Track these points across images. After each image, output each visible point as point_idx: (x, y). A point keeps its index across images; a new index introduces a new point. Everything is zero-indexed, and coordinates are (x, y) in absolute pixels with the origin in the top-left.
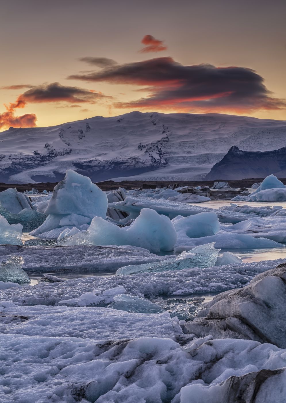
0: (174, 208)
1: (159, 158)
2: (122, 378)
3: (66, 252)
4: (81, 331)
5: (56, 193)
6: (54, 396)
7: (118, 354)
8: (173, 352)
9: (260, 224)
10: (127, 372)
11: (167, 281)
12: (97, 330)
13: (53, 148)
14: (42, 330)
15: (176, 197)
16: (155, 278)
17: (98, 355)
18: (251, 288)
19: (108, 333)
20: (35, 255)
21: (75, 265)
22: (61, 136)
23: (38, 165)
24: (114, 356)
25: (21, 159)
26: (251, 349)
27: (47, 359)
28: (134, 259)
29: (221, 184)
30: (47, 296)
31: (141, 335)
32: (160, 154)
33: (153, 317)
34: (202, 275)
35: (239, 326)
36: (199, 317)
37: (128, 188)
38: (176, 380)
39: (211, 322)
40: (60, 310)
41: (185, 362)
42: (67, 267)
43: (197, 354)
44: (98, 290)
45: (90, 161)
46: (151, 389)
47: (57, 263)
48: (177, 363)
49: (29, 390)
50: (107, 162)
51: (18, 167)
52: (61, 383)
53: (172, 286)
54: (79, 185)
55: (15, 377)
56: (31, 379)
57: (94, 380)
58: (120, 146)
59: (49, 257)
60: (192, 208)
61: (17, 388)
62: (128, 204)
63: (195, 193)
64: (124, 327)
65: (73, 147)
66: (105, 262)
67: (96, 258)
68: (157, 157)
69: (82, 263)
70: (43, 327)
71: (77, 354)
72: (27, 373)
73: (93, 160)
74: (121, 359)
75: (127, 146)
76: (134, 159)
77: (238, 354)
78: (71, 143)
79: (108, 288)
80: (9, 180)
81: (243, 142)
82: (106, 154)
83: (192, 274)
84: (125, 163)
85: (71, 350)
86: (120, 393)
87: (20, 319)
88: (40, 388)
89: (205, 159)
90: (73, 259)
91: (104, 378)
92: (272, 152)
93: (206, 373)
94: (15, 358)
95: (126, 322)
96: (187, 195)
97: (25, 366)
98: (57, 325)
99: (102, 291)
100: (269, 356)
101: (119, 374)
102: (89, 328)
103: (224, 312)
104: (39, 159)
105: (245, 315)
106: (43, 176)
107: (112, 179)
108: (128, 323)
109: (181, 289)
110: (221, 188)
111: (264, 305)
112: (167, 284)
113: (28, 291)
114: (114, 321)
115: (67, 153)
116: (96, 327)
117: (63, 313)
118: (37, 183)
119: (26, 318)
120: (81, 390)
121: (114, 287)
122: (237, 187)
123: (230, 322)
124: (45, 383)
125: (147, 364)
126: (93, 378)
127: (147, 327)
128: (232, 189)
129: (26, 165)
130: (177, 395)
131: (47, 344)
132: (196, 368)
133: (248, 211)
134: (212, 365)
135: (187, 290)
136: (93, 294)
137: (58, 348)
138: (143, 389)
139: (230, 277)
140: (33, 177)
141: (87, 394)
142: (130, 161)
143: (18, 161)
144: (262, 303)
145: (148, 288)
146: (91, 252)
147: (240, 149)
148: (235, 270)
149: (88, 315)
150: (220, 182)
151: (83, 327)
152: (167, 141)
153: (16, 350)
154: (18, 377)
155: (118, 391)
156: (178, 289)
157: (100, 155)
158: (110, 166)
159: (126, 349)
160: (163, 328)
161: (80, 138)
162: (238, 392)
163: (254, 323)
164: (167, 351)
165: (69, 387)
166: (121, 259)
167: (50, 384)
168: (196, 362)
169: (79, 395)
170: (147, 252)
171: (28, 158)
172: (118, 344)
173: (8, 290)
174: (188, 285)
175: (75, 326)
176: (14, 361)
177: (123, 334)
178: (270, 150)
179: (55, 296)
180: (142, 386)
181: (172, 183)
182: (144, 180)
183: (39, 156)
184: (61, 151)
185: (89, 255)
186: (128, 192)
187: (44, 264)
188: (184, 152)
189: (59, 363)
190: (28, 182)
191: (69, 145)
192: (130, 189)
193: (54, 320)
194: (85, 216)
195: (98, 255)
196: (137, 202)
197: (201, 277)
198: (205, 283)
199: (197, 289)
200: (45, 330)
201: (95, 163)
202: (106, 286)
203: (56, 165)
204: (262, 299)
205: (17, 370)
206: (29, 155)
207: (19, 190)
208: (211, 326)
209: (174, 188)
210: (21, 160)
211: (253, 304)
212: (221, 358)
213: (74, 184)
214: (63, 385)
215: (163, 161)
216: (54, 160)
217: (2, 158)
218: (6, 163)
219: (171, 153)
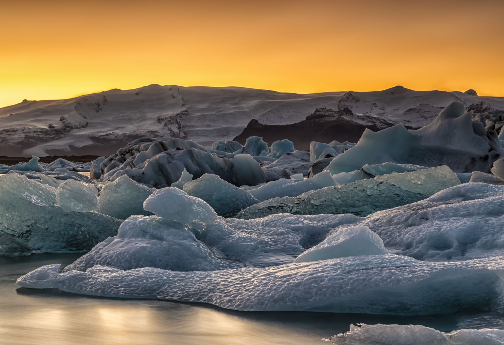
1: (178, 131)
13: (69, 121)
22: (76, 109)
23: (52, 139)
25: (35, 132)
32: (179, 128)
45: (107, 135)
50: (124, 135)
51: (32, 140)
58: (138, 119)
65: (89, 121)
68: (176, 130)
73: (110, 134)
75: (146, 120)
76: (153, 132)
78: (87, 116)
81: (263, 115)
82: (123, 127)
84: (143, 136)
89: (225, 132)
92: (291, 125)
104: (54, 132)
106: (58, 150)
115: (84, 127)
129: (40, 138)
140: (47, 151)
142: (148, 134)
143: (31, 134)
147: (260, 122)
152: (187, 115)
157: (117, 129)
158: (127, 140)
161: (97, 111)
171: (42, 132)
178: (289, 124)
183: (52, 129)
184: (77, 124)
188: (204, 126)
191: (85, 118)
201: (113, 137)
203: (72, 139)
206: (43, 129)
210: (35, 134)
215: (182, 135)
216: (69, 133)
217: (15, 131)
218: (19, 137)
219: (190, 126)
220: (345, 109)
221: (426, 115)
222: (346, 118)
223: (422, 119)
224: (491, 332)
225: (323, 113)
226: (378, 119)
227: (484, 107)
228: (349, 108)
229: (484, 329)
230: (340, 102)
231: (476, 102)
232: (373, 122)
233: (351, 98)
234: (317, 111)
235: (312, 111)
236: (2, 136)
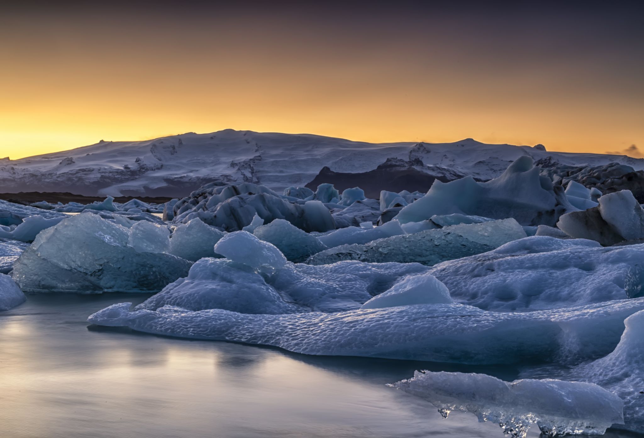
1: (251, 176)
13: (145, 163)
22: (152, 151)
23: (127, 180)
25: (110, 172)
32: (252, 173)
45: (181, 178)
50: (198, 178)
51: (107, 180)
58: (212, 163)
65: (164, 163)
68: (249, 175)
73: (184, 177)
75: (220, 164)
76: (226, 176)
78: (162, 158)
80: (98, 193)
81: (335, 163)
82: (197, 171)
84: (217, 180)
89: (297, 179)
92: (362, 174)
104: (129, 173)
115: (158, 169)
129: (115, 179)
140: (122, 192)
142: (221, 178)
143: (107, 175)
147: (332, 170)
152: (260, 160)
157: (191, 171)
158: (201, 183)
161: (172, 154)
171: (117, 172)
178: (361, 172)
183: (128, 170)
184: (152, 166)
188: (276, 172)
191: (160, 160)
201: (186, 180)
203: (146, 180)
206: (119, 169)
210: (111, 174)
215: (255, 180)
216: (144, 175)
217: (91, 171)
218: (94, 177)
219: (263, 171)
220: (416, 159)
221: (495, 168)
222: (417, 168)
223: (491, 172)
224: (553, 382)
225: (394, 163)
226: (448, 170)
227: (552, 162)
228: (420, 159)
229: (546, 379)
230: (411, 152)
231: (544, 157)
232: (443, 173)
233: (422, 149)
234: (388, 160)
235: (383, 160)
236: (79, 175)
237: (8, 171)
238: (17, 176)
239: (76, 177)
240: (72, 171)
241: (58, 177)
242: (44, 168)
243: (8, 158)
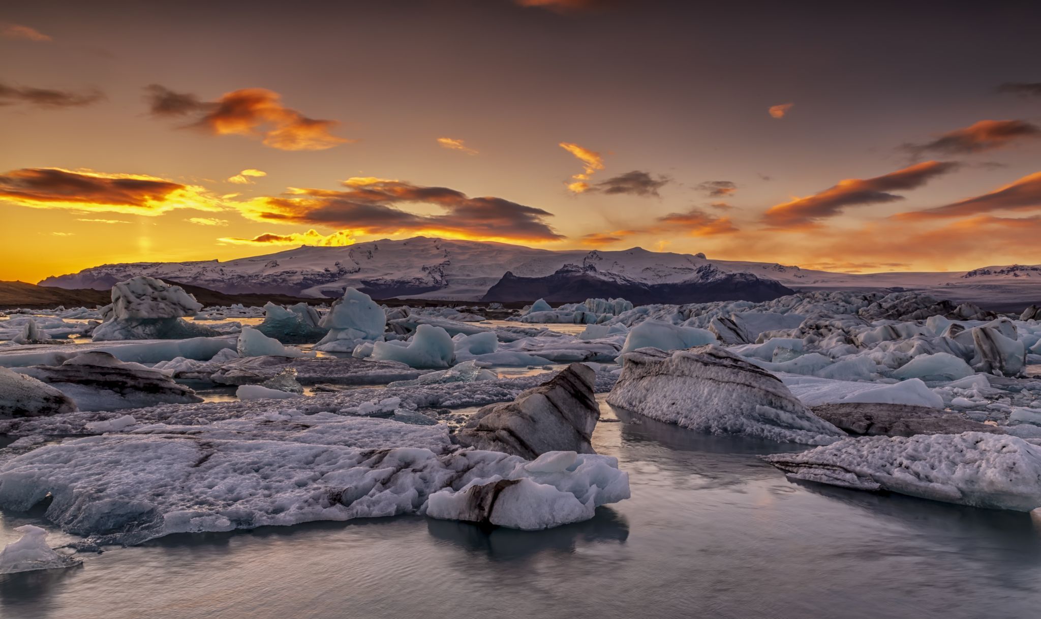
0: (453, 326)
1: (441, 279)
2: (379, 484)
3: (333, 364)
4: (356, 440)
5: (333, 308)
6: (311, 500)
7: (379, 462)
8: (429, 462)
9: (533, 344)
10: (384, 479)
11: (437, 393)
12: (371, 439)
13: (343, 267)
14: (320, 438)
15: (455, 316)
16: (425, 390)
17: (361, 463)
18: (518, 404)
19: (382, 442)
20: (303, 366)
21: (342, 376)
22: (350, 255)
23: (328, 282)
24: (375, 463)
25: (312, 275)
26: (500, 460)
27: (312, 465)
28: (397, 372)
29: (496, 305)
30: (328, 405)
31: (411, 445)
32: (442, 276)
33: (426, 429)
34: (467, 388)
35: (508, 438)
36: (467, 428)
37: (412, 306)
38: (428, 487)
39: (481, 433)
40: (341, 420)
41: (438, 471)
42: (335, 377)
43: (451, 464)
44: (376, 400)
45: (377, 280)
46: (403, 495)
47: (325, 374)
48: (430, 472)
49: (288, 494)
50: (393, 281)
51: (309, 282)
52: (320, 488)
53: (442, 397)
54: (357, 302)
55: (277, 481)
56: (292, 484)
57: (351, 486)
58: (405, 267)
59: (317, 369)
60: (469, 326)
61: (277, 492)
62: (411, 321)
63: (472, 313)
64: (397, 437)
65: (362, 266)
66: (370, 374)
67: (362, 371)
68: (439, 278)
69: (349, 374)
70: (320, 435)
71: (341, 462)
72: (290, 479)
73: (380, 279)
74: (380, 467)
75: (412, 268)
76: (418, 279)
77: (488, 464)
78: (360, 262)
79: (384, 398)
80: (301, 294)
81: (517, 268)
82: (392, 274)
83: (458, 387)
84: (410, 282)
85: (336, 458)
86: (374, 498)
87: (301, 428)
88: (298, 493)
89: (483, 281)
90: (339, 371)
91: (361, 484)
92: (542, 278)
93: (457, 481)
94: (281, 464)
95: (400, 433)
96: (466, 314)
97: (289, 471)
98: (335, 434)
99: (379, 401)
100: (515, 467)
101: (376, 481)
102: (365, 437)
103: (493, 425)
104: (329, 275)
105: (513, 428)
106: (333, 291)
107: (398, 297)
108: (402, 433)
109: (449, 400)
110: (496, 309)
111: (530, 419)
112: (437, 396)
113: (309, 401)
114: (389, 431)
115: (356, 272)
116: (371, 436)
117: (343, 423)
118: (327, 297)
119: (307, 427)
120: (337, 495)
121: (389, 397)
122: (510, 309)
123: (499, 434)
124: (305, 488)
125: (403, 472)
126: (350, 484)
127: (418, 438)
128: (505, 310)
129: (316, 280)
130: (426, 501)
131: (314, 451)
132: (447, 477)
133: (518, 331)
134: (463, 474)
135: (455, 401)
136: (371, 405)
137: (324, 456)
138: (395, 495)
139: (492, 391)
140: (323, 293)
141: (344, 499)
142: (414, 281)
143: (309, 277)
144: (528, 417)
145: (420, 399)
146: (356, 365)
147: (514, 274)
148: (496, 384)
149: (365, 425)
150: (496, 304)
151: (359, 437)
152: (449, 265)
153: (284, 456)
154: (280, 482)
155: (372, 496)
156: (447, 400)
157: (386, 274)
158: (395, 285)
159: (386, 459)
160: (433, 439)
161: (369, 258)
162: (480, 500)
163: (521, 436)
164: (423, 461)
165: (326, 492)
166: (385, 372)
167: (310, 488)
168: (448, 471)
169: (335, 500)
170: (407, 366)
171: (319, 275)
172: (380, 453)
173: (290, 399)
174: (456, 397)
175: (352, 435)
176: (280, 467)
177: (395, 443)
178: (540, 277)
179: (336, 405)
180: (395, 492)
181: (451, 302)
182: (426, 299)
183: (329, 273)
184: (351, 269)
185: (355, 367)
186: (412, 309)
187: (312, 374)
188: (464, 275)
189: (322, 469)
190: (318, 297)
191: (357, 264)
192: (414, 307)
193: (333, 429)
194: (361, 331)
195: (363, 368)
196: (419, 319)
197: (466, 390)
198: (471, 395)
199: (464, 400)
200: (322, 438)
201: (382, 282)
202: (382, 397)
203: (345, 282)
204: (528, 414)
205: (281, 475)
206: (319, 272)
207: (309, 304)
208: (481, 437)
209: (454, 307)
210: (312, 276)
211: (520, 418)
212: (472, 468)
213: (352, 301)
214: (321, 490)
215: (444, 282)
216: (343, 277)
217: (294, 273)
218: (297, 278)
219: (452, 275)
220: (590, 266)
221: (660, 274)
222: (591, 273)
223: (656, 277)
225: (570, 269)
226: (618, 276)
227: (712, 269)
228: (593, 265)
230: (585, 259)
231: (705, 264)
232: (614, 278)
233: (595, 256)
234: (565, 266)
235: (560, 267)
236: (283, 277)
237: (217, 272)
238: (225, 277)
239: (281, 279)
240: (276, 273)
241: (264, 279)
242: (251, 270)
243: (217, 261)
